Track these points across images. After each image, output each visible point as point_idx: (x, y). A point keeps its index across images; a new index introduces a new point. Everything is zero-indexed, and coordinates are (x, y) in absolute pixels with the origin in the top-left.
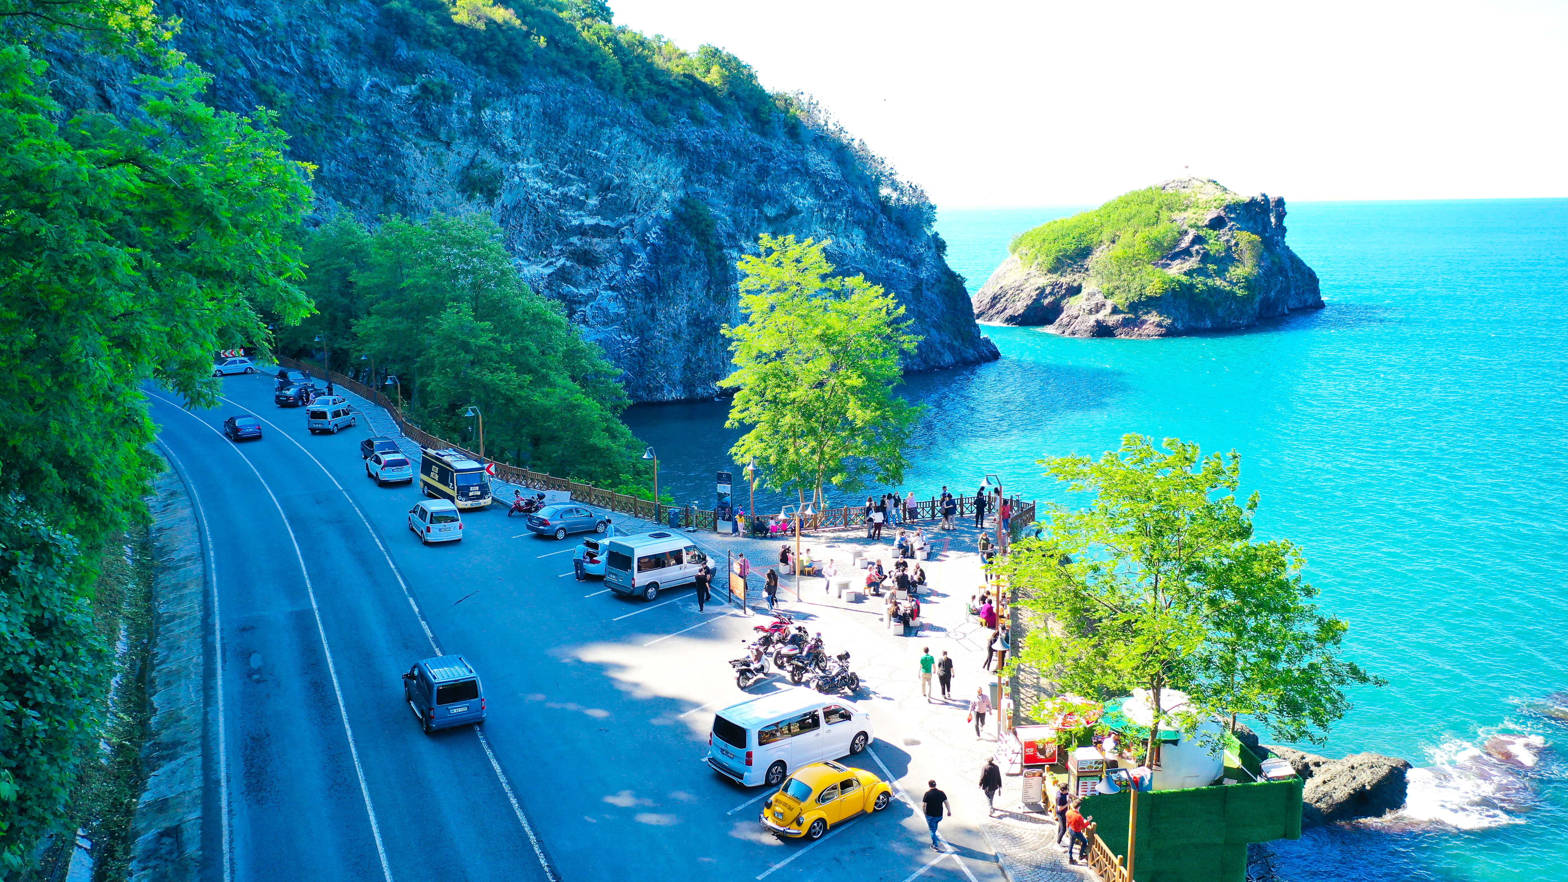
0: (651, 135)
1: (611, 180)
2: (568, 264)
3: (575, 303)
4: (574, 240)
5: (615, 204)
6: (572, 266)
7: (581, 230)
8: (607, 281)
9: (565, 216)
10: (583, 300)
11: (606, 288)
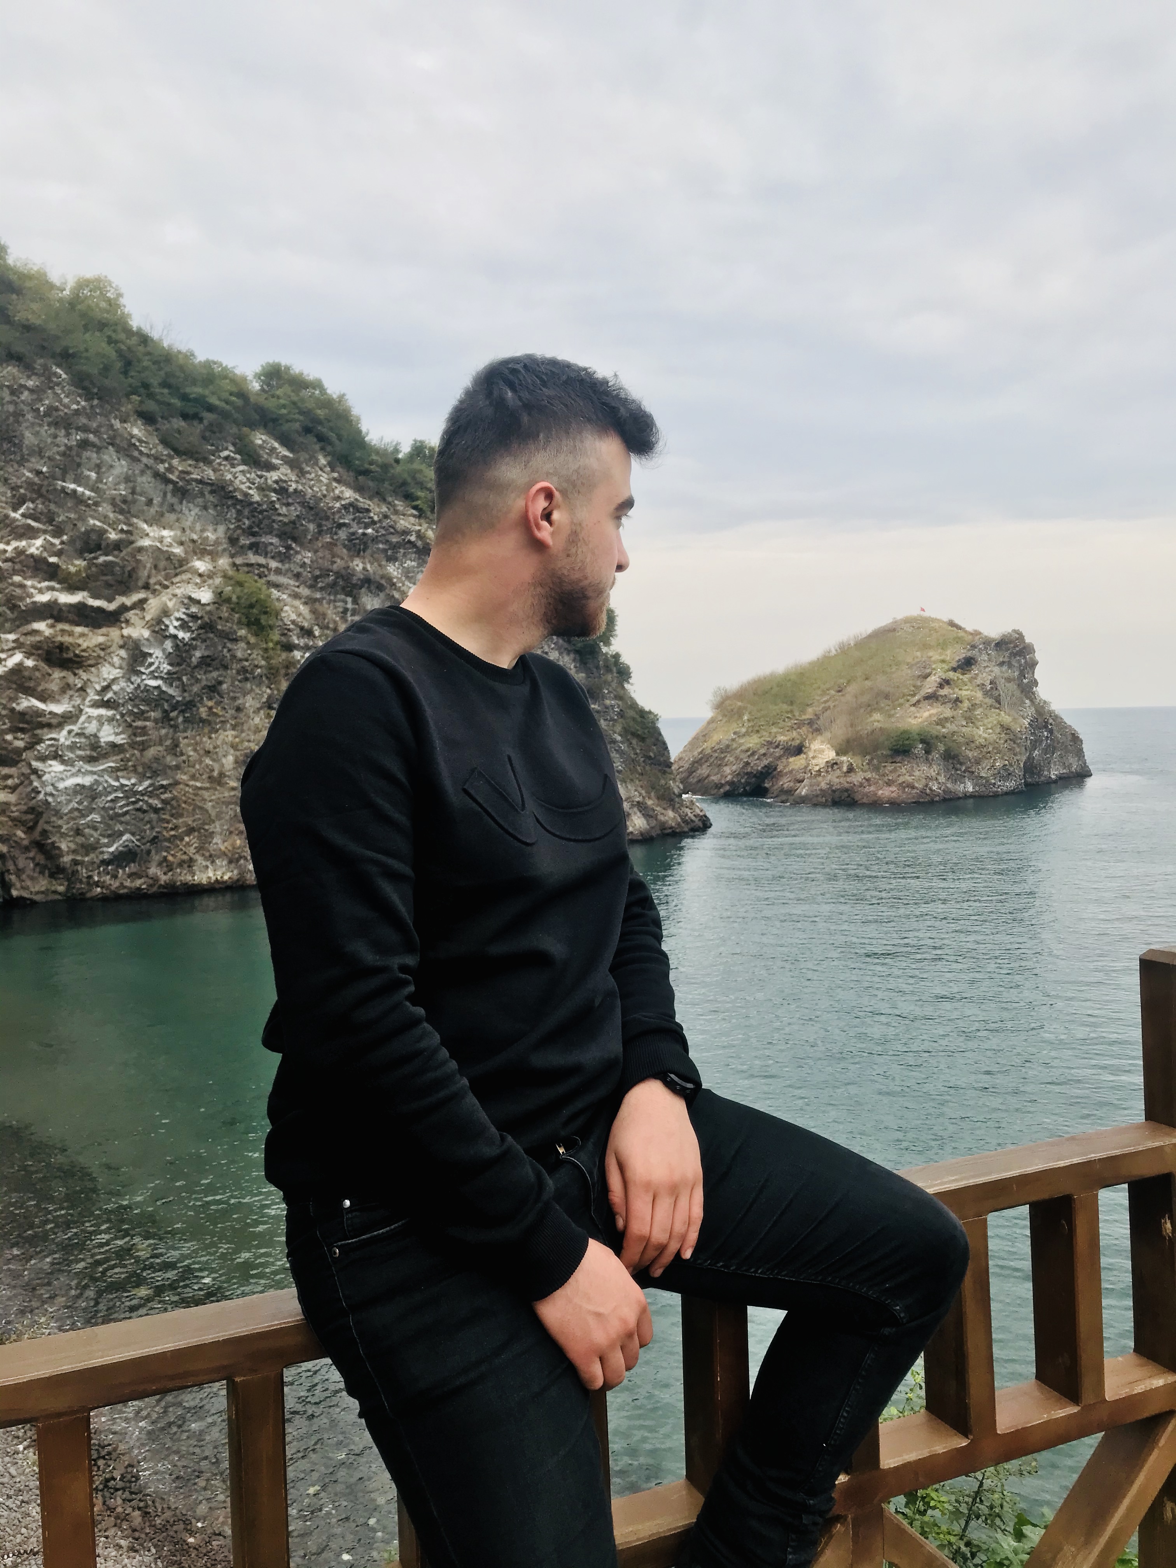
0: (170, 469)
1: (102, 533)
2: (30, 663)
3: (42, 726)
4: (41, 626)
5: (113, 574)
6: (36, 668)
7: (52, 612)
8: (98, 693)
9: (22, 586)
10: (54, 721)
11: (96, 705)
